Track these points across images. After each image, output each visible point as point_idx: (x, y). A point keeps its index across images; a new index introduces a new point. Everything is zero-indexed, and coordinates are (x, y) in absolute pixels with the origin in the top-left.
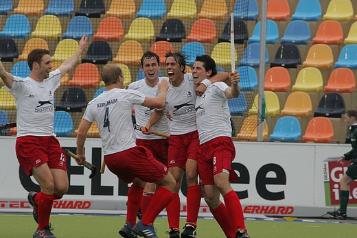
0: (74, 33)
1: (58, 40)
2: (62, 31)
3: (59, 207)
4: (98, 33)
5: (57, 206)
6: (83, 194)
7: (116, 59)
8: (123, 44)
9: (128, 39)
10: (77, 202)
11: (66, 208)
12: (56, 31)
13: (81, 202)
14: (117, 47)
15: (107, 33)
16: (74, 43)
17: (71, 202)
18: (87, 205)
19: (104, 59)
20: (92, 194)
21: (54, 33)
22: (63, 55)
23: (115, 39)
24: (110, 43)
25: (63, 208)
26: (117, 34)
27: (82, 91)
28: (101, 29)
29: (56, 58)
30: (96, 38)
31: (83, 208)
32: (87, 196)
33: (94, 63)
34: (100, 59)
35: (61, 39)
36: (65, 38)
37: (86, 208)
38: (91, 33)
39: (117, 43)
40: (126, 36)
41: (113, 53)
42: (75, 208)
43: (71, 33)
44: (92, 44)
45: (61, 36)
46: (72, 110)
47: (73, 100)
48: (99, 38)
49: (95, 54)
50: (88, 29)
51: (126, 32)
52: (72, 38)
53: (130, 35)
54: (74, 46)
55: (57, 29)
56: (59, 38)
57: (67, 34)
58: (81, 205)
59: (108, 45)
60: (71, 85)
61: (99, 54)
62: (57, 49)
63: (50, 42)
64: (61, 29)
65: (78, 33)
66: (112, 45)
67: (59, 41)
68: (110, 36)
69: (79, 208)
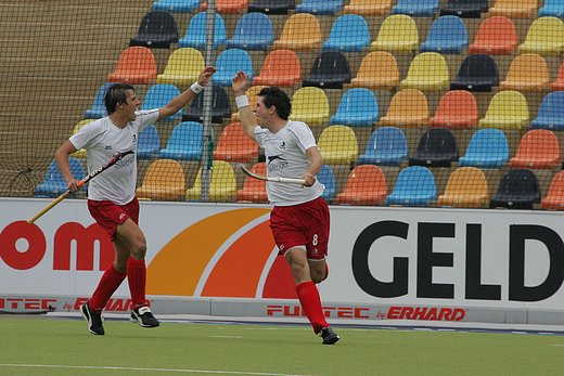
0: (439, 43)
1: (414, 53)
2: (420, 40)
3: (414, 318)
4: (476, 42)
5: (411, 316)
6: (453, 297)
7: (506, 83)
8: (517, 58)
9: (526, 51)
10: (443, 310)
11: (427, 319)
12: (409, 40)
13: (449, 310)
14: (507, 63)
15: (492, 42)
16: (438, 58)
17: (434, 310)
18: (459, 314)
19: (485, 83)
20: (466, 298)
21: (407, 43)
22: (421, 78)
23: (504, 52)
24: (495, 57)
25: (421, 319)
26: (508, 43)
27: (450, 134)
28: (482, 37)
29: (410, 83)
30: (473, 50)
31: (452, 319)
32: (459, 300)
33: (469, 90)
34: (480, 83)
35: (417, 52)
36: (425, 50)
37: (458, 319)
38: (465, 42)
39: (507, 57)
40: (522, 46)
41: (501, 73)
42: (440, 319)
43: (433, 42)
44: (467, 59)
45: (417, 48)
46: (435, 165)
47: (436, 149)
48: (478, 50)
49: (472, 75)
50: (460, 37)
51: (522, 41)
52: (435, 51)
53: (527, 45)
54: (438, 63)
55: (412, 37)
56: (414, 51)
57: (427, 44)
58: (448, 314)
59: (492, 61)
60: (433, 125)
61: (477, 76)
62: (411, 68)
63: (400, 58)
64: (417, 37)
65: (444, 42)
66: (499, 61)
67: (414, 56)
68: (497, 47)
69: (447, 319)
